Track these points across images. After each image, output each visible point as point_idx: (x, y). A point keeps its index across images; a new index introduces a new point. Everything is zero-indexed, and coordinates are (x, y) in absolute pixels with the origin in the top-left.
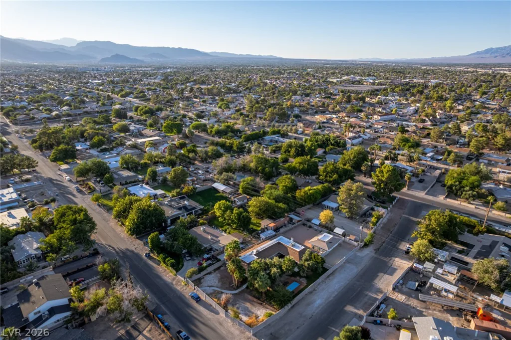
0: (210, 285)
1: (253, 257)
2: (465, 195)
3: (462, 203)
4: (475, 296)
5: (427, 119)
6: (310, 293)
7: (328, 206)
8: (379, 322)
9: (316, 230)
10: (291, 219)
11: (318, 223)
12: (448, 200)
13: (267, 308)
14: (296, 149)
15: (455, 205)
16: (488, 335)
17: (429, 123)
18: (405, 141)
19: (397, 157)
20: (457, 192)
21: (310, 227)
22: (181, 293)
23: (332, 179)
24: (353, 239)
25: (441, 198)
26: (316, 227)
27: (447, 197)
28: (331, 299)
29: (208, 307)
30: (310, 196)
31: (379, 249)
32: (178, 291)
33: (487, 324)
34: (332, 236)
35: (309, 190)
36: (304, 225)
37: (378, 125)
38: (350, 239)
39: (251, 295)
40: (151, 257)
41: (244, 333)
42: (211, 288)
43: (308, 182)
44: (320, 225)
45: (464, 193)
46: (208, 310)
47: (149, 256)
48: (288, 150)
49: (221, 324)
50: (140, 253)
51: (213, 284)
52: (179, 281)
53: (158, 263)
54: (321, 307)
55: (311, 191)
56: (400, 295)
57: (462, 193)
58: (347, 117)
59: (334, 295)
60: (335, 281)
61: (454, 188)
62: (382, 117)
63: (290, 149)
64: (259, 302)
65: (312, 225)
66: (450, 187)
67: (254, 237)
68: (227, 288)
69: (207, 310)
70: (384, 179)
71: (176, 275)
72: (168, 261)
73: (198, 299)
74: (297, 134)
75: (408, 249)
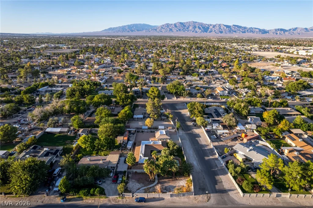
0: (137, 188)
1: (144, 159)
2: (185, 94)
3: (185, 99)
5: (124, 64)
7: (138, 118)
8: (225, 156)
9: (147, 132)
10: (130, 132)
11: (147, 128)
12: (178, 99)
13: (182, 180)
14: (79, 91)
15: (182, 100)
16: (251, 141)
17: (126, 66)
18: (132, 76)
19: (136, 85)
20: (181, 94)
21: (142, 132)
22: (127, 205)
23: (128, 103)
24: (171, 128)
25: (175, 99)
26: (146, 131)
27: (177, 98)
28: (197, 159)
29: (154, 199)
31: (183, 129)
32: (123, 204)
33: (248, 138)
34: (164, 131)
35: (126, 111)
36: (138, 132)
37: (102, 71)
38: (170, 129)
39: (166, 179)
40: (68, 199)
41: (189, 198)
42: (140, 189)
43: (112, 108)
44: (149, 128)
45: (184, 94)
46: (157, 201)
47: (66, 199)
48: (73, 94)
49: (174, 202)
51: (138, 187)
52: (114, 200)
53: (80, 199)
54: (198, 164)
55: (128, 112)
56: (215, 143)
57: (183, 94)
59: (196, 157)
60: (188, 150)
61: (178, 93)
62: (99, 66)
63: (74, 93)
64: (174, 179)
65: (143, 130)
66: (176, 93)
67: (122, 150)
68: (148, 184)
69: (156, 202)
70: (156, 95)
71: (107, 197)
72: (94, 191)
73: (142, 200)
74: (59, 83)
75: (193, 124)
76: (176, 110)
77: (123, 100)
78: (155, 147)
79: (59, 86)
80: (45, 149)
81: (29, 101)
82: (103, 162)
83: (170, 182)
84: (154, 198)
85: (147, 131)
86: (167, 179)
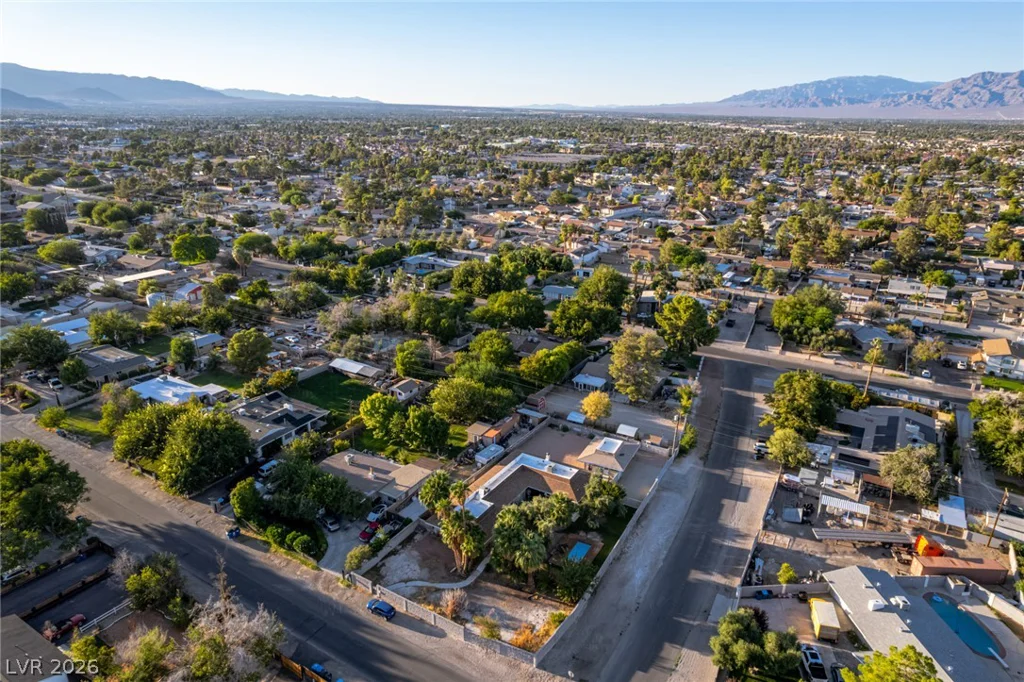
0: (405, 577)
1: (481, 503)
2: (817, 341)
3: (813, 358)
4: (897, 517)
5: (698, 213)
6: (617, 559)
7: (585, 385)
8: (766, 593)
9: (579, 434)
10: (524, 418)
11: (581, 419)
12: (788, 354)
13: (546, 606)
14: (484, 277)
15: (799, 362)
16: (946, 580)
17: (703, 219)
18: (680, 254)
19: (674, 284)
20: (801, 339)
21: (565, 429)
22: (344, 606)
23: (580, 332)
24: (658, 443)
25: (775, 352)
26: (577, 429)
27: (785, 348)
28: (661, 564)
29: (418, 625)
30: (551, 368)
31: (707, 456)
32: (337, 603)
33: (939, 562)
34: (620, 442)
35: (548, 356)
36: (551, 426)
37: (614, 226)
38: (652, 444)
39: (501, 585)
40: (243, 536)
41: (517, 667)
42: (409, 584)
43: (532, 341)
44: (587, 423)
45: (814, 338)
46: (421, 632)
47: (238, 535)
48: (467, 281)
49: (460, 658)
50: (213, 531)
51: (411, 575)
52: (329, 581)
53: (265, 546)
54: (648, 584)
55: (552, 358)
56: (779, 537)
57: (810, 340)
58: (553, 213)
59: (663, 557)
60: (653, 528)
61: (795, 332)
62: (618, 212)
63: (470, 279)
64: (523, 594)
65: (569, 425)
66: (788, 330)
67: (461, 463)
68: (443, 578)
69: (417, 634)
70: (681, 323)
71: (318, 569)
72: (294, 539)
73: (390, 614)
74: (468, 249)
75: (759, 450)
76: (741, 389)
77: (569, 322)
78: (547, 482)
79: (461, 255)
80: (286, 406)
81: (358, 283)
82: (377, 478)
83: (503, 600)
84: (421, 619)
85: (579, 430)
86: (507, 585)
